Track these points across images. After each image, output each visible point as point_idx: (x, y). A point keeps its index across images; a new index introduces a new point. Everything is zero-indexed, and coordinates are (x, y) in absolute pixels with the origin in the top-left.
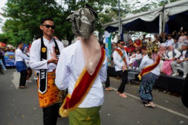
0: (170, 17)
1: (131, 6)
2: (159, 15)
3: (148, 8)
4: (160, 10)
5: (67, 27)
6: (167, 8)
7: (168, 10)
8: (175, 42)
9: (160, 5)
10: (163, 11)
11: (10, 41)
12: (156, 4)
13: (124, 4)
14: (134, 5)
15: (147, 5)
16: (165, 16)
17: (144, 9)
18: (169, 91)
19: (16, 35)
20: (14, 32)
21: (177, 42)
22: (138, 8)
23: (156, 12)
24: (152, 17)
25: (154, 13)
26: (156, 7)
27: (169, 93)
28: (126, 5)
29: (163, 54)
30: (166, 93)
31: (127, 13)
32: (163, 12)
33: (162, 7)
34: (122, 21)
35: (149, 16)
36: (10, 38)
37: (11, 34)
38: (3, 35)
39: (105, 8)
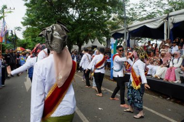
0: (174, 24)
1: (138, 14)
2: (164, 22)
3: (154, 16)
4: (165, 18)
5: (76, 34)
6: (171, 16)
7: (172, 18)
8: (179, 49)
9: (165, 13)
10: (167, 18)
11: (29, 46)
12: (161, 12)
13: (131, 12)
14: (140, 13)
15: (153, 13)
16: (169, 24)
17: (150, 17)
18: (173, 98)
19: (34, 40)
20: (32, 38)
21: (182, 48)
22: (144, 16)
23: (161, 20)
24: (157, 24)
25: (159, 20)
26: (161, 15)
27: (172, 100)
28: (133, 13)
29: (167, 61)
30: (170, 100)
31: (134, 20)
32: (168, 20)
33: (166, 15)
34: (129, 28)
35: (154, 23)
36: (28, 43)
37: (30, 40)
38: (23, 41)
39: (113, 16)
